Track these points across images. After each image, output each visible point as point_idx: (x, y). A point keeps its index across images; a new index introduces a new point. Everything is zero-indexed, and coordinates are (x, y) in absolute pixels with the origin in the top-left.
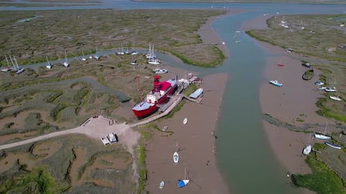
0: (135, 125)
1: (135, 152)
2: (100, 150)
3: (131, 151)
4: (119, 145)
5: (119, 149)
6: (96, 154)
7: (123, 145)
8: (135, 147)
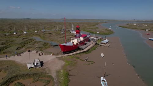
0: (60, 56)
1: (57, 76)
2: (21, 73)
3: (54, 75)
4: (42, 69)
5: (41, 73)
6: (16, 77)
7: (47, 69)
8: (58, 72)
